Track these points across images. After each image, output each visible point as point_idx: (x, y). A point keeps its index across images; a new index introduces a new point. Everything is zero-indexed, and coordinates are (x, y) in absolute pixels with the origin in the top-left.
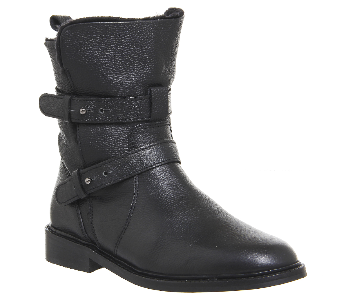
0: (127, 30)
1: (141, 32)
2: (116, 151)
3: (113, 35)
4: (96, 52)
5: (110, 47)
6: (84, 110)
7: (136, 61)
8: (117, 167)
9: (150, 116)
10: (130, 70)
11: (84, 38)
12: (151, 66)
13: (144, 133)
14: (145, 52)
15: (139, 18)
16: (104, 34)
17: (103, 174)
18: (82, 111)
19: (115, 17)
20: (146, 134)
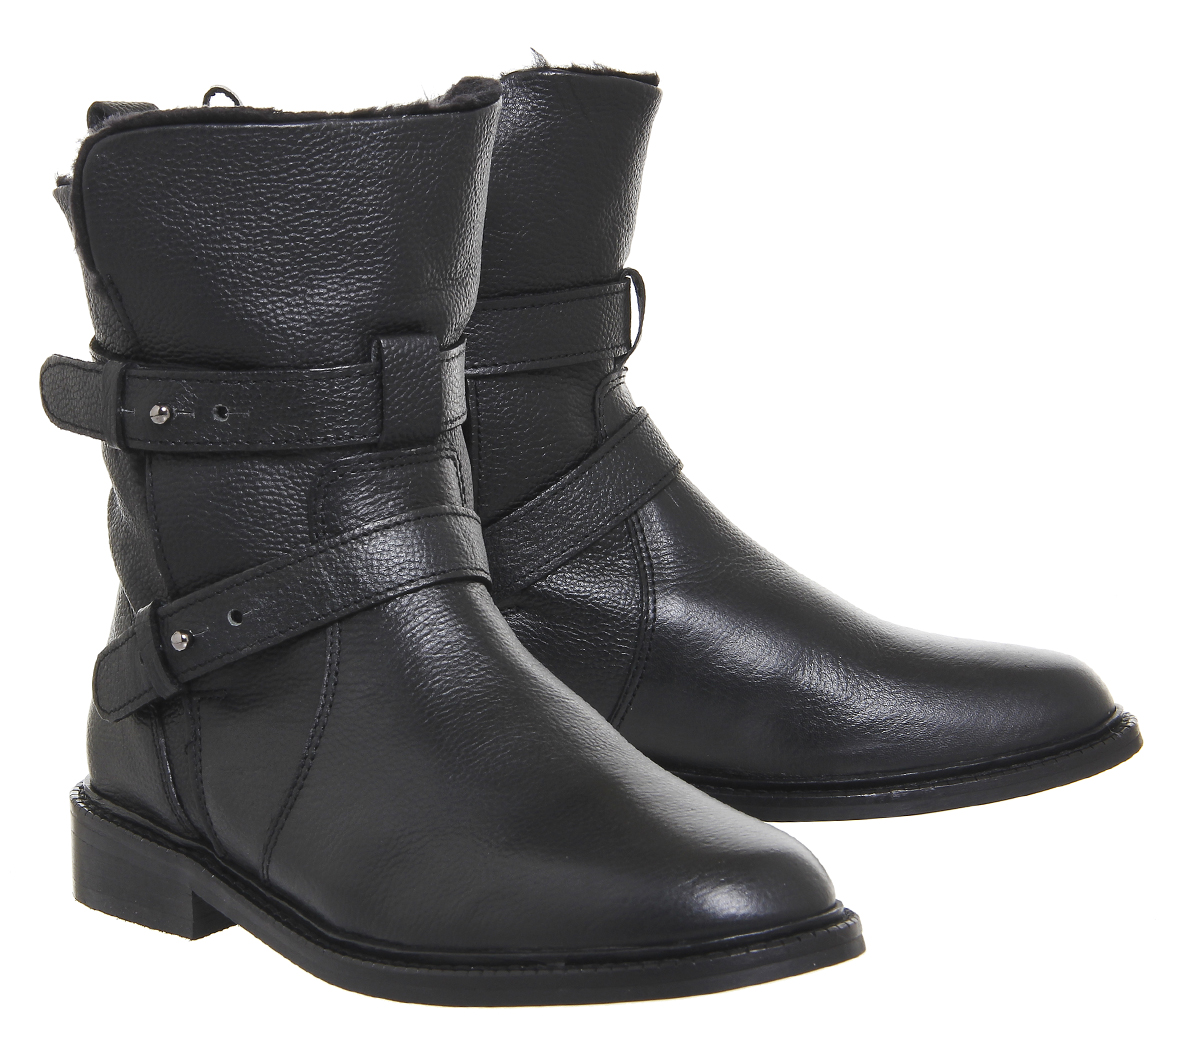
0: (297, 151)
1: (346, 157)
2: (270, 542)
3: (252, 167)
4: (197, 222)
5: (241, 206)
6: (164, 409)
7: (331, 250)
8: (271, 597)
9: (380, 431)
10: (311, 280)
11: (159, 177)
12: (380, 269)
13: (362, 486)
14: (359, 221)
15: (338, 111)
16: (222, 164)
17: (229, 618)
18: (158, 414)
19: (258, 110)
20: (367, 490)
